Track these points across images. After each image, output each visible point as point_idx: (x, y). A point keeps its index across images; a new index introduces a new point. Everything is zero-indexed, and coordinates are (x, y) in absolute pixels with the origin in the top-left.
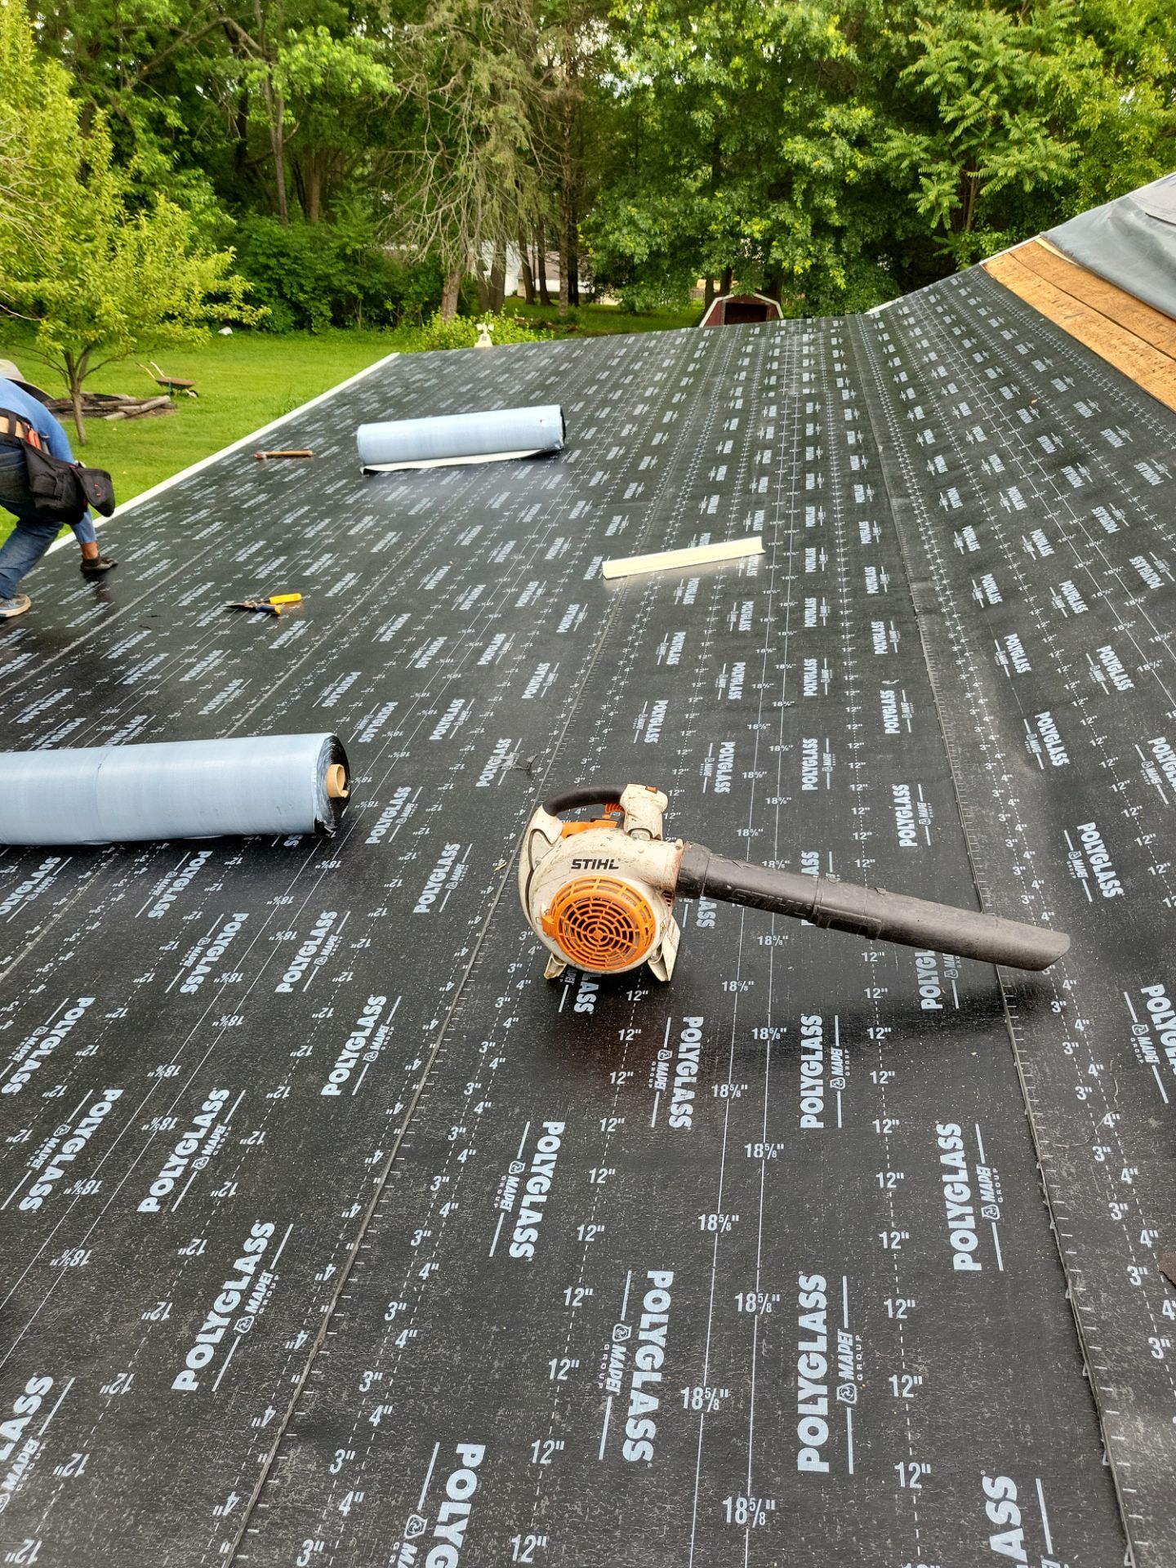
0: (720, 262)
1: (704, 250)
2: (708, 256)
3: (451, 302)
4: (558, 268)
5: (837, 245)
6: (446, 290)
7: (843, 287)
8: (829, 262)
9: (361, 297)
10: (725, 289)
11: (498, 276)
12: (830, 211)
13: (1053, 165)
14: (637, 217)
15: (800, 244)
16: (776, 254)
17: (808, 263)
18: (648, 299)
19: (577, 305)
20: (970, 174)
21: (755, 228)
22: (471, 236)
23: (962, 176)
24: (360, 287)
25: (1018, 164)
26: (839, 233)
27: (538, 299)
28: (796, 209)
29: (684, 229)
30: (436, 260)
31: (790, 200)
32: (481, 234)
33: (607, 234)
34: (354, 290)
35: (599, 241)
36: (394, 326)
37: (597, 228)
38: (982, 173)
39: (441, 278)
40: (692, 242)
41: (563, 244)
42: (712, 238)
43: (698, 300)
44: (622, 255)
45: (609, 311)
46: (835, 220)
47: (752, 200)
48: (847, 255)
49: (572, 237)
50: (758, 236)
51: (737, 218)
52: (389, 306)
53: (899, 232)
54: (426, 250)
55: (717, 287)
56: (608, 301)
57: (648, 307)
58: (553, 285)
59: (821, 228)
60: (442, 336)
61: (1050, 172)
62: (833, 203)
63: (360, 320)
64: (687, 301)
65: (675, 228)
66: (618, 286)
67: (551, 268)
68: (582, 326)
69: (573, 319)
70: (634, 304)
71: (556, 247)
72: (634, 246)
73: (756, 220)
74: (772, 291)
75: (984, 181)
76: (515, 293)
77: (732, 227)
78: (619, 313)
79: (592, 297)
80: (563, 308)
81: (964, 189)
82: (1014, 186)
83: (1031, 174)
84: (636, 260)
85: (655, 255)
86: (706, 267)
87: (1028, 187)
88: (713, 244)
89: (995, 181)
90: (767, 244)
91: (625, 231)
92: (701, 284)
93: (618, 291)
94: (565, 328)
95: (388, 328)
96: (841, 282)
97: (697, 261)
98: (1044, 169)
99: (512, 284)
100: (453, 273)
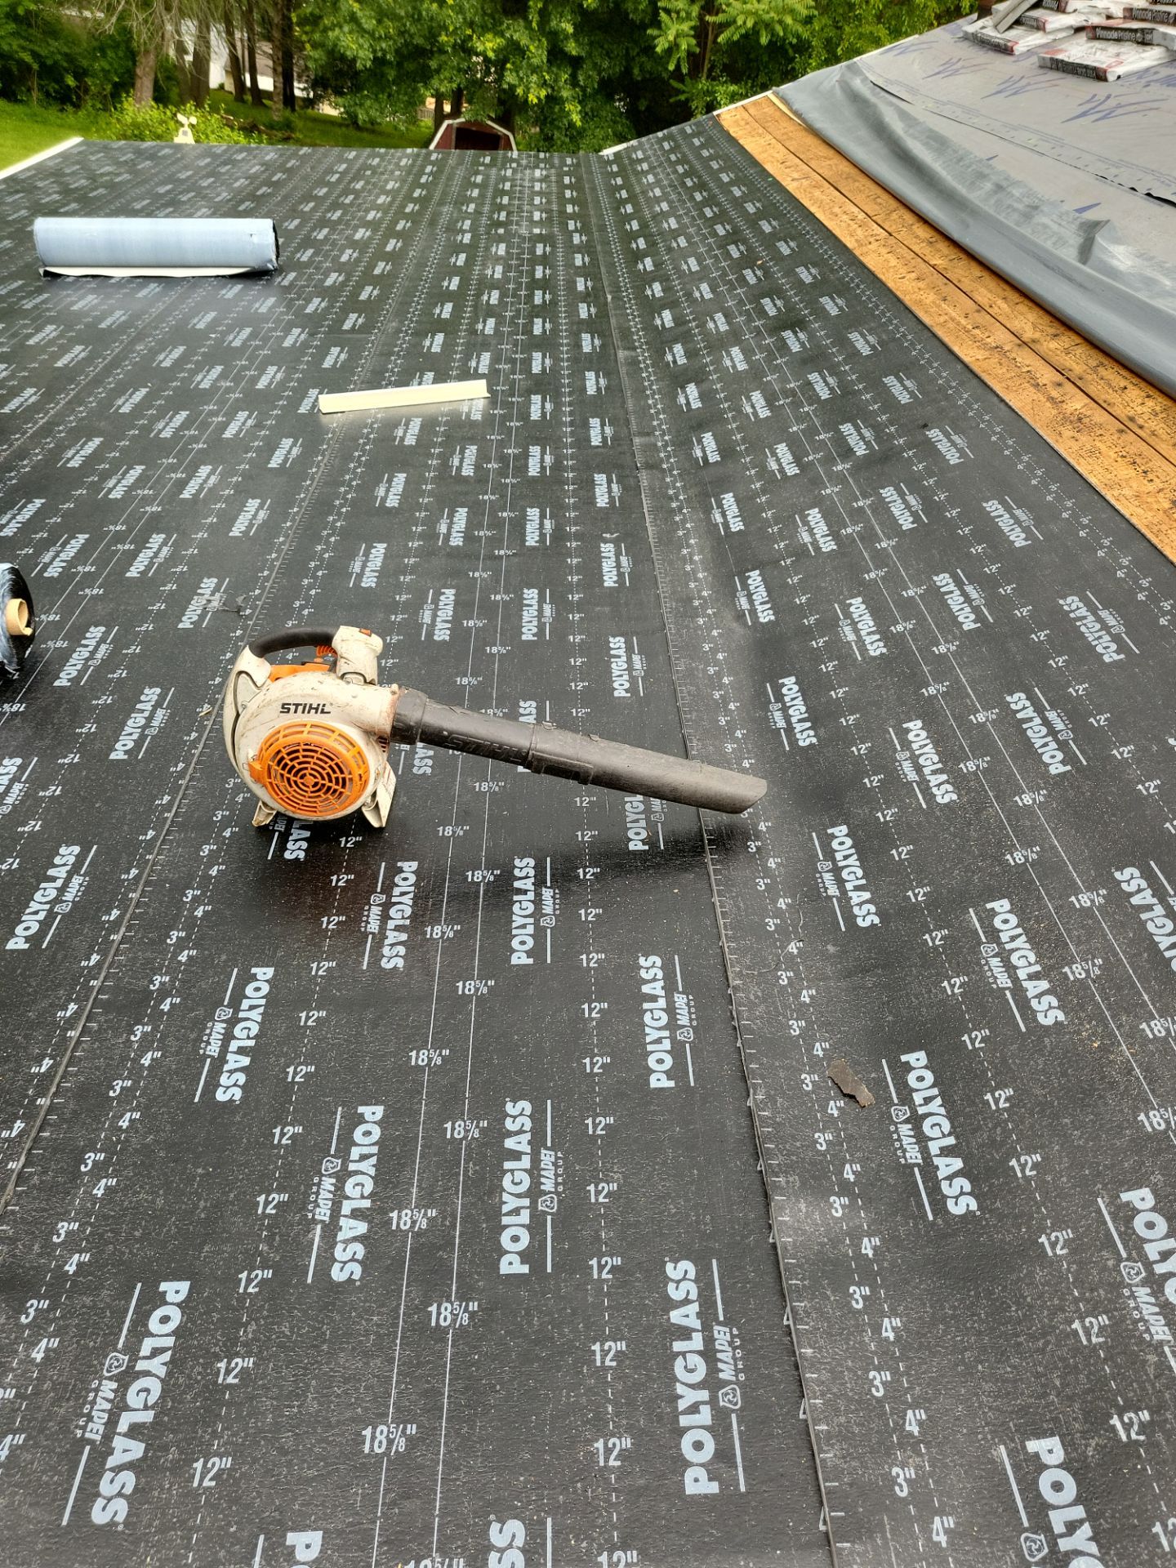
0: (451, 80)
1: (433, 64)
2: (438, 71)
3: (145, 85)
4: (270, 63)
5: (574, 76)
6: (139, 71)
7: (579, 124)
8: (565, 94)
9: (36, 66)
10: (456, 112)
11: (201, 64)
12: (567, 37)
13: (789, 20)
14: (359, 14)
15: (535, 70)
16: (510, 78)
17: (543, 93)
18: (372, 113)
19: (293, 110)
20: (709, 18)
21: (488, 45)
22: (168, 9)
23: (701, 18)
24: (35, 55)
25: (756, 13)
26: (576, 63)
27: (248, 97)
28: (532, 29)
29: (411, 36)
30: (126, 32)
31: (525, 18)
32: (180, 9)
33: (325, 30)
34: (27, 57)
35: (317, 36)
36: (77, 106)
37: (314, 20)
38: (720, 18)
39: (132, 55)
40: (420, 53)
41: (276, 34)
42: (442, 51)
43: (427, 121)
44: (343, 58)
45: (328, 121)
46: (572, 48)
47: (485, 14)
48: (583, 89)
49: (287, 28)
50: (491, 54)
51: (469, 32)
52: (70, 81)
53: (636, 71)
54: (114, 19)
55: (447, 108)
56: (328, 109)
57: (373, 122)
58: (266, 83)
59: (556, 55)
60: (135, 125)
61: (785, 28)
62: (570, 29)
63: (35, 94)
64: (414, 121)
65: (401, 33)
66: (339, 92)
67: (263, 62)
68: (299, 135)
69: (288, 126)
70: (356, 116)
71: (268, 38)
72: (357, 48)
73: (489, 36)
74: (505, 120)
75: (722, 27)
76: (222, 87)
77: (463, 41)
78: (340, 125)
79: (310, 103)
80: (278, 111)
81: (702, 32)
82: (750, 36)
83: (768, 26)
84: (359, 65)
85: (379, 61)
86: (435, 82)
87: (764, 40)
88: (443, 58)
89: (732, 28)
90: (501, 64)
91: (346, 29)
92: (431, 103)
93: (340, 100)
94: (280, 134)
95: (70, 108)
96: (576, 118)
97: (425, 75)
98: (780, 22)
99: (217, 75)
100: (147, 52)
